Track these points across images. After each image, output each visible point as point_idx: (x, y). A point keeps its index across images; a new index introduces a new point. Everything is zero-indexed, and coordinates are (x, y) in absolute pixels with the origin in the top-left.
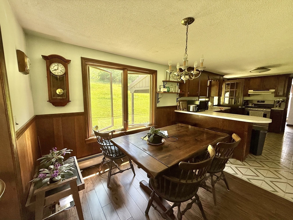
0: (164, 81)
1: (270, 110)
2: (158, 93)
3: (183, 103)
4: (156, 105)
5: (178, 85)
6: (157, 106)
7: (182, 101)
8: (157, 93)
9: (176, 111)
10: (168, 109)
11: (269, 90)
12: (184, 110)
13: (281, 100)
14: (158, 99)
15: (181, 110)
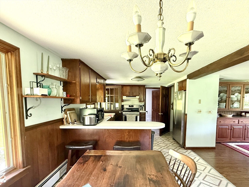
0: (37, 75)
1: (139, 113)
2: (26, 98)
3: (71, 113)
4: (22, 122)
5: (62, 85)
6: (26, 126)
7: (70, 110)
8: (22, 96)
9: (62, 127)
10: (49, 127)
11: (136, 97)
12: (74, 123)
13: (143, 104)
14: (27, 111)
15: (70, 124)
